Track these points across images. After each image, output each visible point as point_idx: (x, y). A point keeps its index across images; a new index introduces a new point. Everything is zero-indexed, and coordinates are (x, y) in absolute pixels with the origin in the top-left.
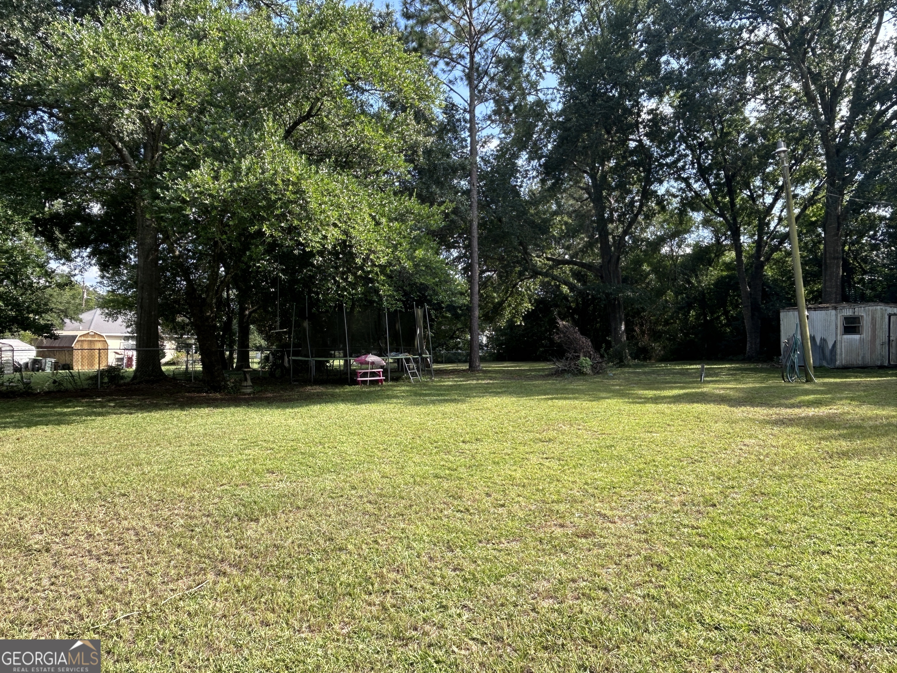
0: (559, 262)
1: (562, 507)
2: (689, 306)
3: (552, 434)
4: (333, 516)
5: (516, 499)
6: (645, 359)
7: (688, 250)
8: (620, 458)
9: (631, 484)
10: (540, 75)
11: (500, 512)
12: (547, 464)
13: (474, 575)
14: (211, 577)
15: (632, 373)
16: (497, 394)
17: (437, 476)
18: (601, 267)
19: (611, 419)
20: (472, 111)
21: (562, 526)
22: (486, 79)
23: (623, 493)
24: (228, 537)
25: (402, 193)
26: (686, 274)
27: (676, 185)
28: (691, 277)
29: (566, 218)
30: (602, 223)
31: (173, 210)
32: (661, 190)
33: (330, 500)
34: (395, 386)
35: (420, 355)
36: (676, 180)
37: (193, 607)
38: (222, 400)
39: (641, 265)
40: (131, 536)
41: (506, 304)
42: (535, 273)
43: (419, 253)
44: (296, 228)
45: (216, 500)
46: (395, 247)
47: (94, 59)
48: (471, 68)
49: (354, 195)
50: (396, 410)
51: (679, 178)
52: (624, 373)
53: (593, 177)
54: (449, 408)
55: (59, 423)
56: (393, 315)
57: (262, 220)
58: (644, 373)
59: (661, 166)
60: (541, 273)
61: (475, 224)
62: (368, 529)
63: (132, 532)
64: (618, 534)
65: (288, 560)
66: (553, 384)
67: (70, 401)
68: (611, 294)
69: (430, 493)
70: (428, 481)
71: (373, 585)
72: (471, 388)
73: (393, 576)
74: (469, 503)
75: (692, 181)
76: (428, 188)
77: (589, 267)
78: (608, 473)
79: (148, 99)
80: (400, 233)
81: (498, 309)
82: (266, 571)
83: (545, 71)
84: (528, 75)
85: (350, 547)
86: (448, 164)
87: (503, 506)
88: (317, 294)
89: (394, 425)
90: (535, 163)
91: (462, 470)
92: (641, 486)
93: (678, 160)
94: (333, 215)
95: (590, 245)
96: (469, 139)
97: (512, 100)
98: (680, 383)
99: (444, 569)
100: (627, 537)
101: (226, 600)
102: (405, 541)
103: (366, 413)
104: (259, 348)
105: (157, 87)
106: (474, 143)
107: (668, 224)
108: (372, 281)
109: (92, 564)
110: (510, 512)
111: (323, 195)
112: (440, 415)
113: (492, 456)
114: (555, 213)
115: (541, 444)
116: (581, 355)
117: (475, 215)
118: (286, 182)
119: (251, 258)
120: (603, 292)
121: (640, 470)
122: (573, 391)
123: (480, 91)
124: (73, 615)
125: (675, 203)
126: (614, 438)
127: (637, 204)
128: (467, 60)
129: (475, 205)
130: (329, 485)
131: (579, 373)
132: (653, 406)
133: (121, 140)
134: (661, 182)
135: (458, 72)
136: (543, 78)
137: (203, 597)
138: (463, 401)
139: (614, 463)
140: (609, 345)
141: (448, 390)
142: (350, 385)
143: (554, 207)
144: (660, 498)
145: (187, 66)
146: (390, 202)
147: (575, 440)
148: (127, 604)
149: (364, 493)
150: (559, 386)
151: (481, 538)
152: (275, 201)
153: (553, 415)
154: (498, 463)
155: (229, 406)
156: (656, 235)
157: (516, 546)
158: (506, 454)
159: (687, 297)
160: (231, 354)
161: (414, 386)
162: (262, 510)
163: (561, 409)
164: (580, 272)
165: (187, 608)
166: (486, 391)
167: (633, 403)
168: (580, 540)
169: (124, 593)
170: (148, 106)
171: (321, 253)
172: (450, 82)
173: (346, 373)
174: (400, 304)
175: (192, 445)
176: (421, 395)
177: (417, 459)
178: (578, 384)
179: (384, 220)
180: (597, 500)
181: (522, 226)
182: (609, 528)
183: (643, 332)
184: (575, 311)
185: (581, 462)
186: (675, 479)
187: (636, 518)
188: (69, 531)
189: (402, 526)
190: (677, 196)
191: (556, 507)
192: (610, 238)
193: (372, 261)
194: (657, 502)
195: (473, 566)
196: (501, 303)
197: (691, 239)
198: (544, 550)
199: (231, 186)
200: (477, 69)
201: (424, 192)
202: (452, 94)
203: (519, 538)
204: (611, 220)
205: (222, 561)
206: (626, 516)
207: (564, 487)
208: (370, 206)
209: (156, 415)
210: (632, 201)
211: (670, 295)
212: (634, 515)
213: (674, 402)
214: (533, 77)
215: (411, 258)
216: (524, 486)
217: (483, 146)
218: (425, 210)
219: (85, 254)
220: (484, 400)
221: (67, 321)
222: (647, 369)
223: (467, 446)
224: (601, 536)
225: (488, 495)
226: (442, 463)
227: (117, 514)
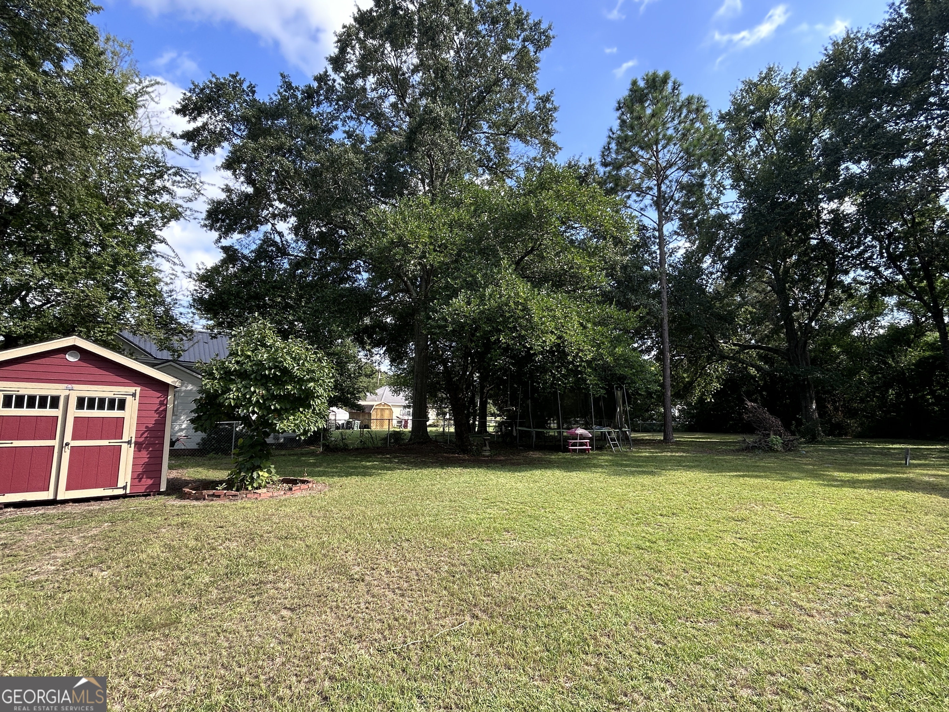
0: (744, 347)
1: (757, 592)
2: (888, 385)
3: (745, 513)
4: (555, 576)
5: (712, 579)
6: (840, 435)
7: (881, 331)
8: (816, 546)
9: (829, 575)
10: (721, 193)
11: (697, 590)
12: (740, 544)
13: (675, 651)
14: (468, 618)
15: (826, 450)
16: (690, 468)
17: (639, 548)
18: (788, 350)
19: (805, 501)
20: (660, 230)
21: (758, 612)
22: (672, 203)
23: (821, 585)
24: (478, 585)
25: (604, 302)
26: (880, 355)
27: (863, 273)
28: (887, 358)
29: (750, 309)
30: (787, 312)
31: (439, 327)
32: (847, 279)
33: (551, 561)
34: (599, 455)
35: (620, 429)
36: (863, 269)
37: (456, 643)
38: (469, 460)
39: (830, 347)
40: (413, 575)
41: (696, 384)
42: (723, 357)
43: (619, 350)
44: (523, 336)
45: (469, 552)
46: (599, 346)
47: (393, 231)
48: (658, 197)
49: (566, 308)
50: (601, 479)
51: (866, 267)
52: (817, 451)
53: (775, 272)
54: (646, 480)
55: (365, 474)
56: (597, 400)
57: (499, 331)
58: (840, 451)
59: (846, 258)
60: (728, 358)
61: (666, 321)
62: (583, 593)
63: (414, 572)
64: (817, 629)
65: (522, 612)
66: (744, 459)
67: (370, 457)
68: (800, 375)
69: (633, 564)
70: (631, 551)
71: (589, 646)
72: (667, 460)
73: (604, 640)
74: (668, 578)
75: (882, 269)
76: (624, 296)
77: (776, 350)
78: (803, 560)
79: (425, 252)
80: (603, 335)
81: (689, 388)
82: (507, 619)
83: (725, 189)
84: (710, 193)
85: (569, 607)
86: (642, 276)
87: (699, 584)
88: (539, 383)
89: (601, 495)
90: (719, 266)
91: (661, 543)
92: (841, 579)
93: (865, 251)
94: (551, 326)
95: (776, 331)
96: (658, 252)
97: (696, 216)
98: (881, 466)
99: (648, 640)
100: (826, 635)
101: (479, 640)
102: (614, 607)
103: (577, 480)
104: (493, 415)
105: (431, 244)
106: (662, 254)
107: (857, 309)
108: (581, 372)
109: (390, 595)
110: (706, 591)
111: (543, 311)
112: (639, 487)
113: (688, 531)
114: (740, 306)
115: (733, 522)
116: (772, 433)
117: (665, 313)
118: (517, 304)
119: (491, 359)
120: (792, 374)
121: (838, 561)
122: (765, 469)
123: (666, 213)
124: (380, 636)
125: (864, 290)
126: (808, 523)
127: (822, 293)
128: (655, 191)
129: (665, 303)
130: (551, 547)
131: (770, 449)
132: (850, 490)
133: (407, 276)
134: (846, 272)
135: (648, 200)
136: (723, 194)
137: (463, 634)
138: (660, 475)
139: (809, 551)
140: (799, 423)
141: (645, 461)
142: (563, 452)
143: (739, 299)
144: (862, 595)
145: (451, 226)
146: (595, 311)
147: (767, 521)
148: (413, 632)
149: (579, 558)
150: (749, 462)
151: (680, 614)
152: (509, 318)
153: (745, 493)
154: (693, 539)
155: (473, 467)
156: (845, 319)
157: (713, 627)
158: (701, 530)
159: (884, 376)
160: (474, 422)
161: (616, 456)
162: (502, 564)
163: (752, 487)
164: (766, 355)
165: (453, 643)
166: (680, 464)
167: (828, 485)
168: (776, 630)
169: (411, 623)
170: (425, 257)
171: (542, 353)
172: (642, 209)
173: (560, 440)
174: (603, 391)
175: (451, 501)
176: (622, 465)
177: (621, 529)
178: (769, 461)
179: (589, 325)
180: (792, 588)
181: (708, 318)
182: (807, 621)
183: (836, 409)
184: (763, 388)
185: (775, 546)
186: (880, 576)
187: (836, 614)
188: (375, 566)
189: (611, 593)
190: (866, 284)
191: (750, 591)
192: (796, 325)
193: (580, 357)
194: (859, 600)
195: (674, 642)
196: (691, 383)
197: (885, 321)
198: (740, 635)
199: (479, 308)
200: (664, 196)
201: (622, 299)
202: (643, 218)
203: (717, 620)
204: (795, 308)
205: (475, 605)
206: (824, 611)
207: (758, 571)
208: (579, 314)
209: (426, 472)
210: (817, 291)
211: (864, 375)
212: (833, 611)
213: (875, 488)
214: (715, 194)
215: (612, 354)
216: (719, 566)
217: (671, 256)
218: (623, 314)
219: (382, 352)
220: (678, 473)
221: (368, 394)
222: (842, 447)
223: (664, 520)
224: (799, 630)
225: (685, 571)
226: (643, 535)
227: (404, 556)
